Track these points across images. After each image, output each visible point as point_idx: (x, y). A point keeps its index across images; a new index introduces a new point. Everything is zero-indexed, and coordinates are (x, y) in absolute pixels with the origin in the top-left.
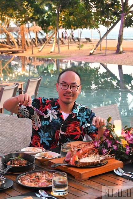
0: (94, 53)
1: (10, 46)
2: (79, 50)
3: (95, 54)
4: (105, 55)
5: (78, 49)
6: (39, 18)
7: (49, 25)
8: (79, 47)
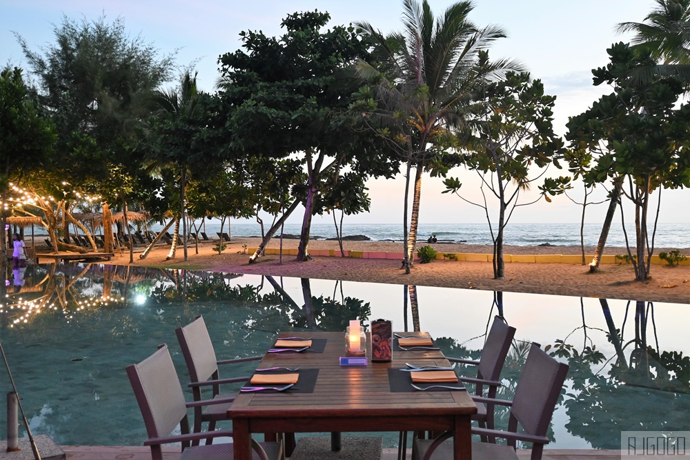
0: (257, 260)
1: (81, 248)
2: (220, 254)
3: (258, 262)
4: (280, 264)
5: (218, 252)
6: (145, 196)
7: (166, 209)
8: (217, 249)
